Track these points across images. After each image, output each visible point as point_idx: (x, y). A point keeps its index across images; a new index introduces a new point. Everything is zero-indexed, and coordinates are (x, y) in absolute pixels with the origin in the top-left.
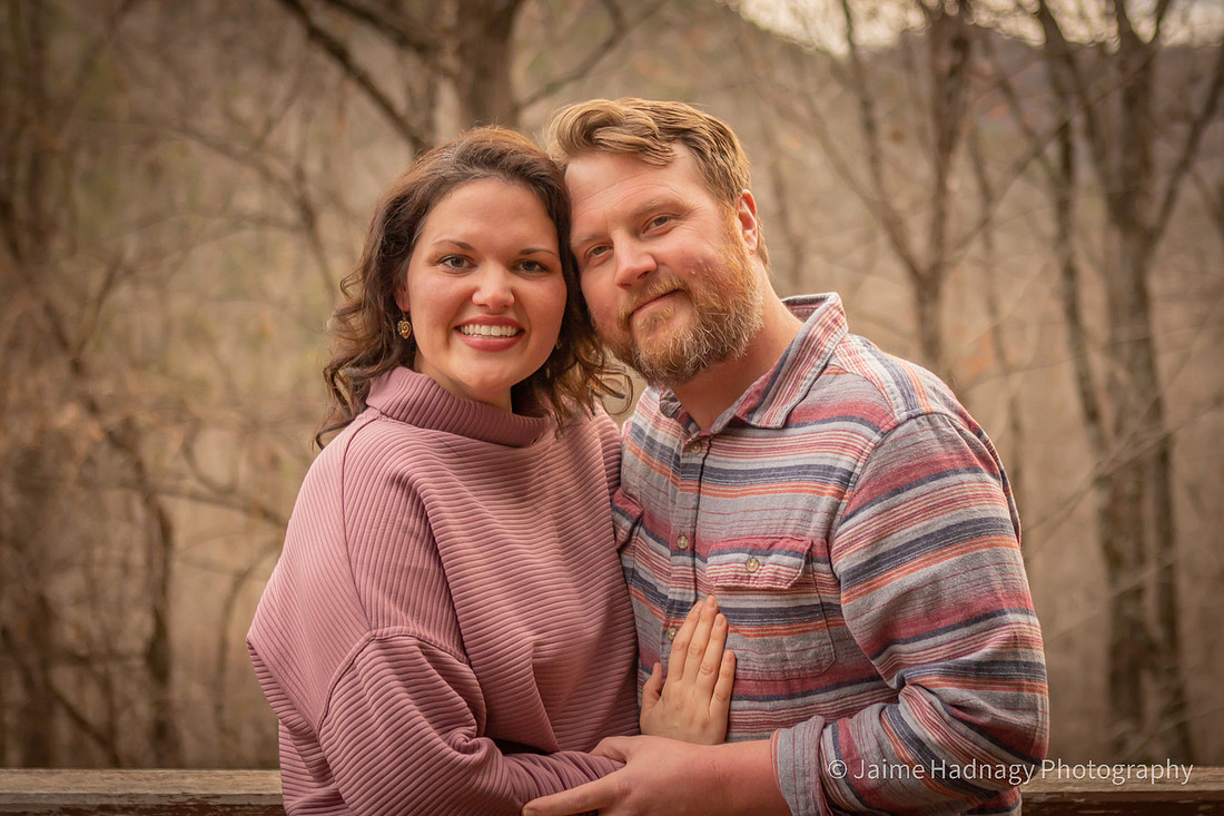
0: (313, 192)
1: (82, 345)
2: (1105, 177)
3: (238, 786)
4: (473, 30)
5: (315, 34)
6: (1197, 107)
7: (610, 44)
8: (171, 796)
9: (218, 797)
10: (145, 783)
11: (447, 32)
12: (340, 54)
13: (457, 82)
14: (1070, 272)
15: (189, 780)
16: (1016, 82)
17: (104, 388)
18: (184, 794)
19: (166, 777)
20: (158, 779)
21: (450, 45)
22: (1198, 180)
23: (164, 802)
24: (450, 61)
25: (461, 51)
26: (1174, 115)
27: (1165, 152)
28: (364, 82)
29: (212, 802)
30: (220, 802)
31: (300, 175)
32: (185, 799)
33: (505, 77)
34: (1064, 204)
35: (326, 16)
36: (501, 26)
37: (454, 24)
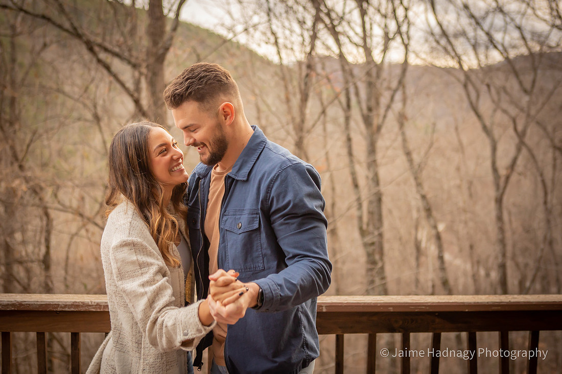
0: (100, 111)
1: (23, 160)
3: (31, 299)
4: (152, 60)
5: (99, 61)
8: (11, 301)
9: (25, 301)
10: (5, 298)
11: (144, 60)
12: (108, 68)
13: (146, 77)
14: (349, 139)
15: (18, 297)
16: (331, 77)
17: (29, 174)
18: (15, 301)
19: (11, 296)
20: (9, 296)
21: (144, 65)
23: (10, 303)
24: (144, 70)
25: (147, 67)
26: (386, 89)
27: (384, 100)
28: (116, 77)
29: (23, 303)
30: (26, 303)
31: (95, 105)
32: (15, 302)
33: (163, 76)
34: (347, 119)
35: (103, 56)
36: (160, 59)
37: (145, 58)
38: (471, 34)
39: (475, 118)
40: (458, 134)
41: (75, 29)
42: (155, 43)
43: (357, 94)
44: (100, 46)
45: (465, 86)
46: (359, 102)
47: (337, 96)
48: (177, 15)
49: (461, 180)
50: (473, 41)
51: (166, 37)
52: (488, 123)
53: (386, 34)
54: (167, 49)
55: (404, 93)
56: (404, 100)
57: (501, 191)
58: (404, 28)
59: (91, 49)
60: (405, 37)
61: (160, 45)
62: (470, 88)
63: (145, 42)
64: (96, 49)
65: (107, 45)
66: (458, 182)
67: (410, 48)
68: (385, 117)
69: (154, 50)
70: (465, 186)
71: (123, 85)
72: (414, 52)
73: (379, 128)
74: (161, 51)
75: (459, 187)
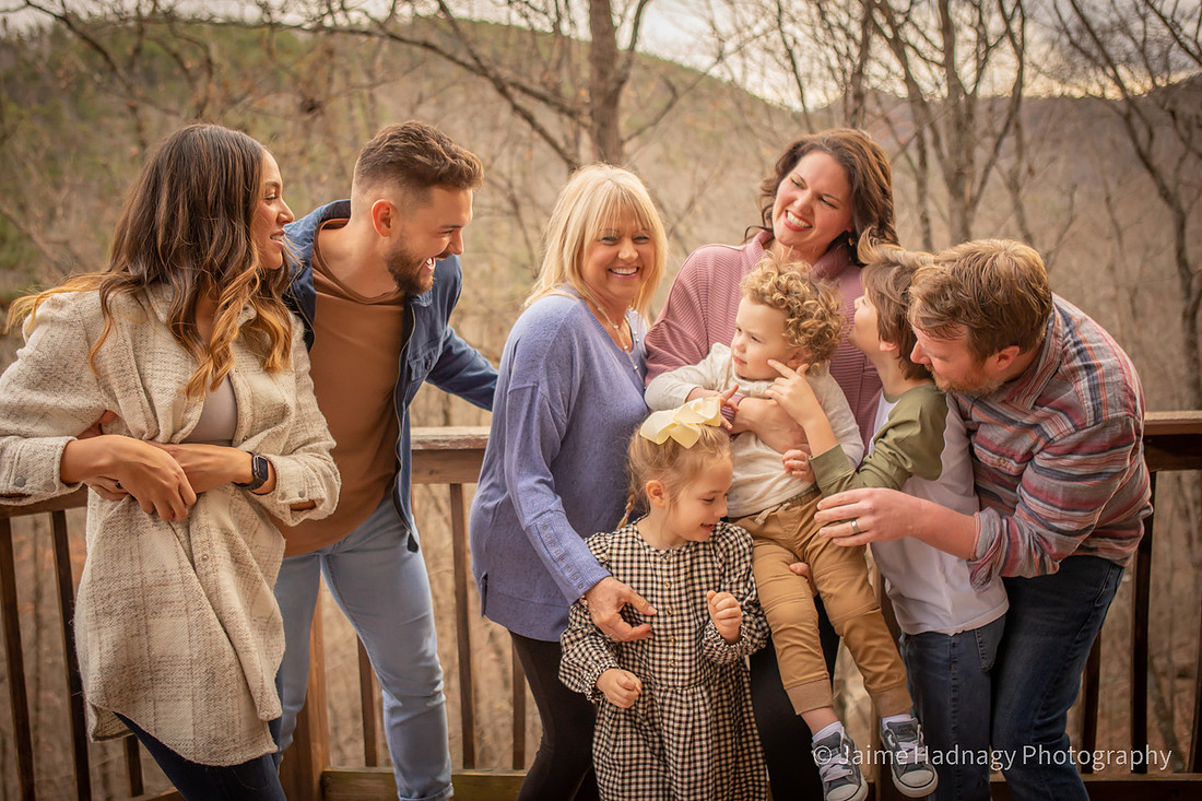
0: (517, 192)
2: (945, 168)
4: (598, 102)
5: (516, 108)
6: (999, 128)
7: (670, 106)
11: (585, 104)
12: (529, 118)
13: (590, 133)
14: (925, 220)
16: (893, 116)
21: (586, 111)
22: (999, 168)
24: (587, 120)
25: (592, 114)
26: (985, 134)
27: (981, 155)
28: (542, 132)
31: (510, 185)
33: (616, 127)
34: (921, 184)
35: (521, 100)
36: (611, 100)
37: (588, 100)
38: (1137, 26)
39: (1146, 176)
40: (1111, 210)
41: (476, 58)
42: (602, 74)
43: (937, 142)
44: (515, 85)
45: (1127, 118)
46: (940, 157)
47: (904, 148)
48: (637, 25)
49: (1117, 287)
50: (1140, 38)
51: (619, 64)
52: (1169, 183)
53: (982, 38)
54: (621, 82)
55: (1019, 137)
56: (1020, 149)
57: (1194, 298)
58: (1015, 26)
59: (502, 91)
60: (1018, 37)
61: (611, 76)
62: (1136, 120)
63: (586, 72)
64: (510, 89)
65: (525, 82)
66: (1111, 291)
67: (1026, 59)
68: (983, 183)
69: (602, 85)
70: (1124, 296)
71: (554, 145)
72: (1034, 65)
73: (974, 202)
74: (612, 87)
75: (1114, 299)
